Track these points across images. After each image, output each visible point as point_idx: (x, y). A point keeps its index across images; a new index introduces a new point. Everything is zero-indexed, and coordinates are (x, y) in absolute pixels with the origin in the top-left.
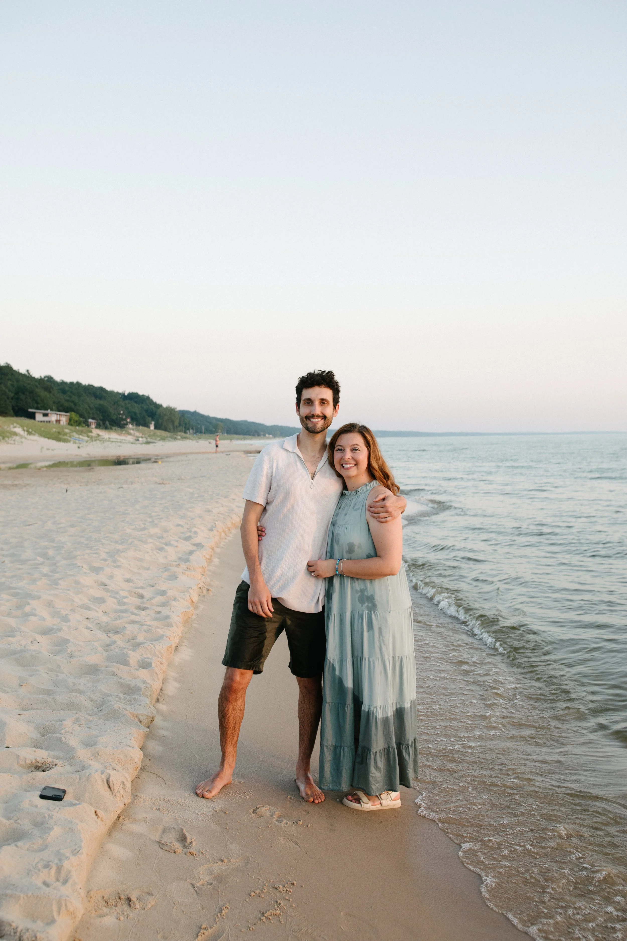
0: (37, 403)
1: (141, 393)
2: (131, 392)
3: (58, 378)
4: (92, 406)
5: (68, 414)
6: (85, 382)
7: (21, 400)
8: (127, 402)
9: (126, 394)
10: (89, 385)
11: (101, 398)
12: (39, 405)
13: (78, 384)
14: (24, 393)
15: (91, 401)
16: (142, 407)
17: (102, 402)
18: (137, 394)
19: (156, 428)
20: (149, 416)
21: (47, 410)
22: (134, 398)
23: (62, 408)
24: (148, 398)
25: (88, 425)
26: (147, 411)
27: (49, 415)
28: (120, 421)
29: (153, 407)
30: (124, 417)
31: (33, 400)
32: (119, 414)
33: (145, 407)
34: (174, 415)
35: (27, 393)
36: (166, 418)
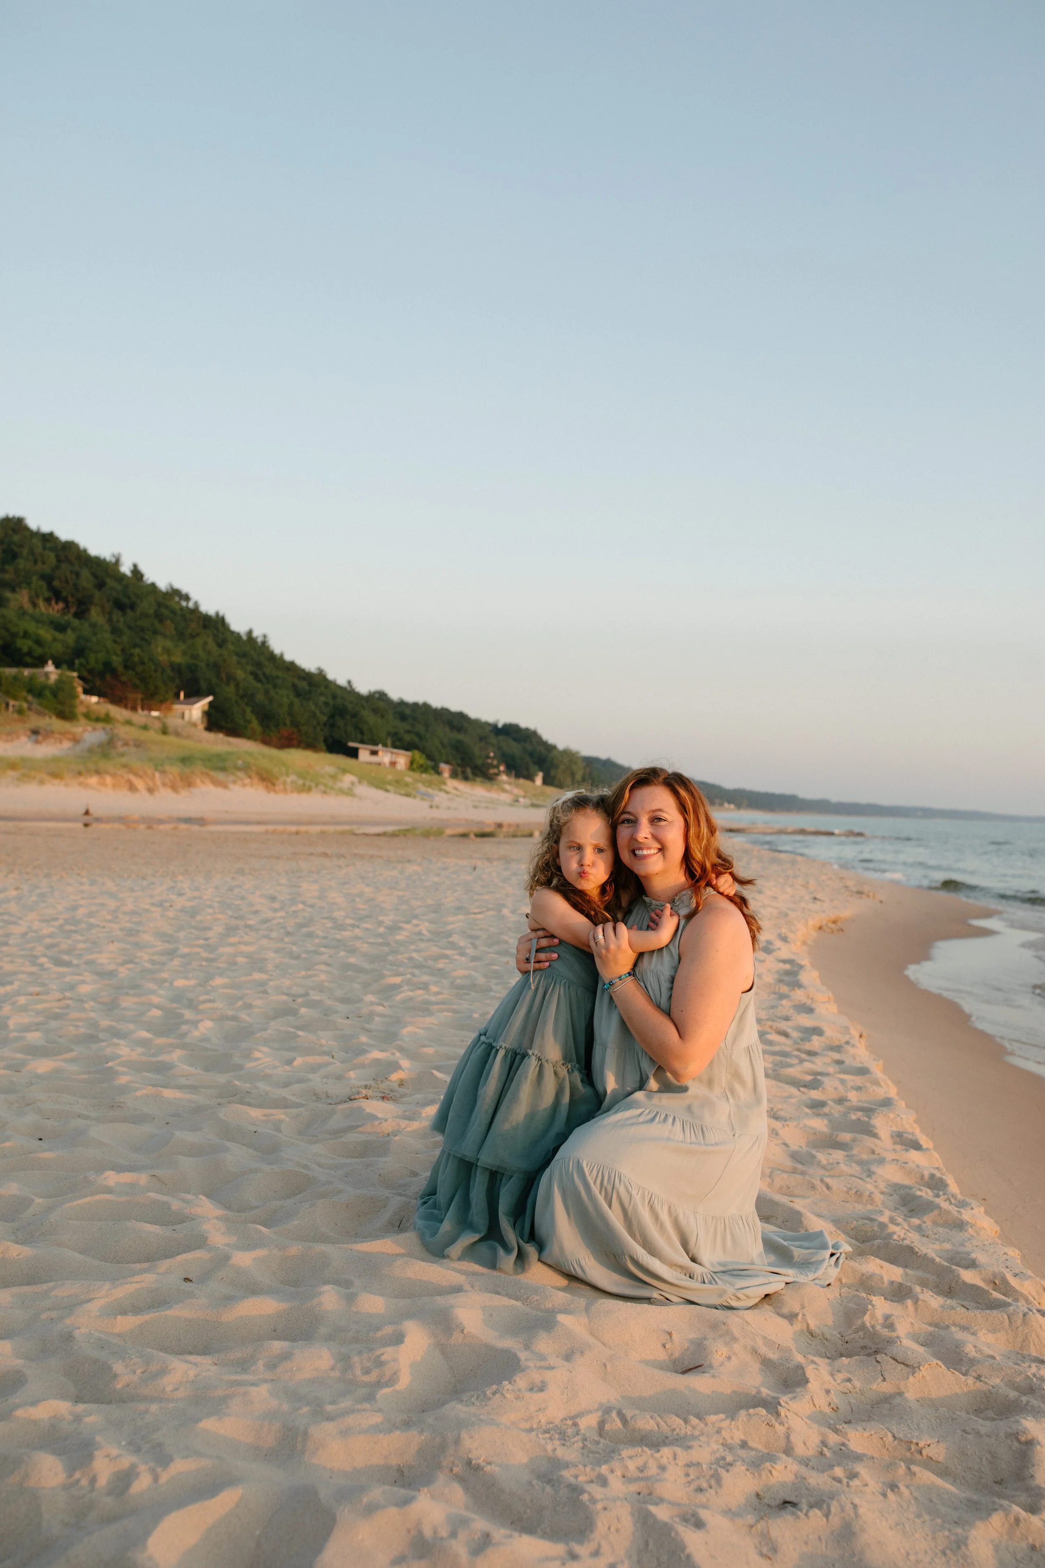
0: (362, 733)
1: (523, 724)
2: (508, 722)
3: (395, 695)
4: (446, 742)
5: (409, 753)
7: (339, 727)
8: (501, 738)
9: (500, 725)
11: (460, 729)
12: (365, 738)
13: (426, 706)
14: (343, 717)
15: (444, 733)
16: (524, 748)
17: (461, 737)
18: (517, 725)
19: (545, 782)
20: (535, 764)
21: (377, 744)
22: (511, 731)
23: (399, 743)
24: (535, 733)
25: (439, 773)
26: (531, 755)
27: (380, 753)
28: (488, 769)
29: (541, 748)
30: (495, 762)
31: (357, 728)
32: (488, 757)
33: (529, 747)
34: (576, 764)
35: (348, 717)
36: (562, 767)
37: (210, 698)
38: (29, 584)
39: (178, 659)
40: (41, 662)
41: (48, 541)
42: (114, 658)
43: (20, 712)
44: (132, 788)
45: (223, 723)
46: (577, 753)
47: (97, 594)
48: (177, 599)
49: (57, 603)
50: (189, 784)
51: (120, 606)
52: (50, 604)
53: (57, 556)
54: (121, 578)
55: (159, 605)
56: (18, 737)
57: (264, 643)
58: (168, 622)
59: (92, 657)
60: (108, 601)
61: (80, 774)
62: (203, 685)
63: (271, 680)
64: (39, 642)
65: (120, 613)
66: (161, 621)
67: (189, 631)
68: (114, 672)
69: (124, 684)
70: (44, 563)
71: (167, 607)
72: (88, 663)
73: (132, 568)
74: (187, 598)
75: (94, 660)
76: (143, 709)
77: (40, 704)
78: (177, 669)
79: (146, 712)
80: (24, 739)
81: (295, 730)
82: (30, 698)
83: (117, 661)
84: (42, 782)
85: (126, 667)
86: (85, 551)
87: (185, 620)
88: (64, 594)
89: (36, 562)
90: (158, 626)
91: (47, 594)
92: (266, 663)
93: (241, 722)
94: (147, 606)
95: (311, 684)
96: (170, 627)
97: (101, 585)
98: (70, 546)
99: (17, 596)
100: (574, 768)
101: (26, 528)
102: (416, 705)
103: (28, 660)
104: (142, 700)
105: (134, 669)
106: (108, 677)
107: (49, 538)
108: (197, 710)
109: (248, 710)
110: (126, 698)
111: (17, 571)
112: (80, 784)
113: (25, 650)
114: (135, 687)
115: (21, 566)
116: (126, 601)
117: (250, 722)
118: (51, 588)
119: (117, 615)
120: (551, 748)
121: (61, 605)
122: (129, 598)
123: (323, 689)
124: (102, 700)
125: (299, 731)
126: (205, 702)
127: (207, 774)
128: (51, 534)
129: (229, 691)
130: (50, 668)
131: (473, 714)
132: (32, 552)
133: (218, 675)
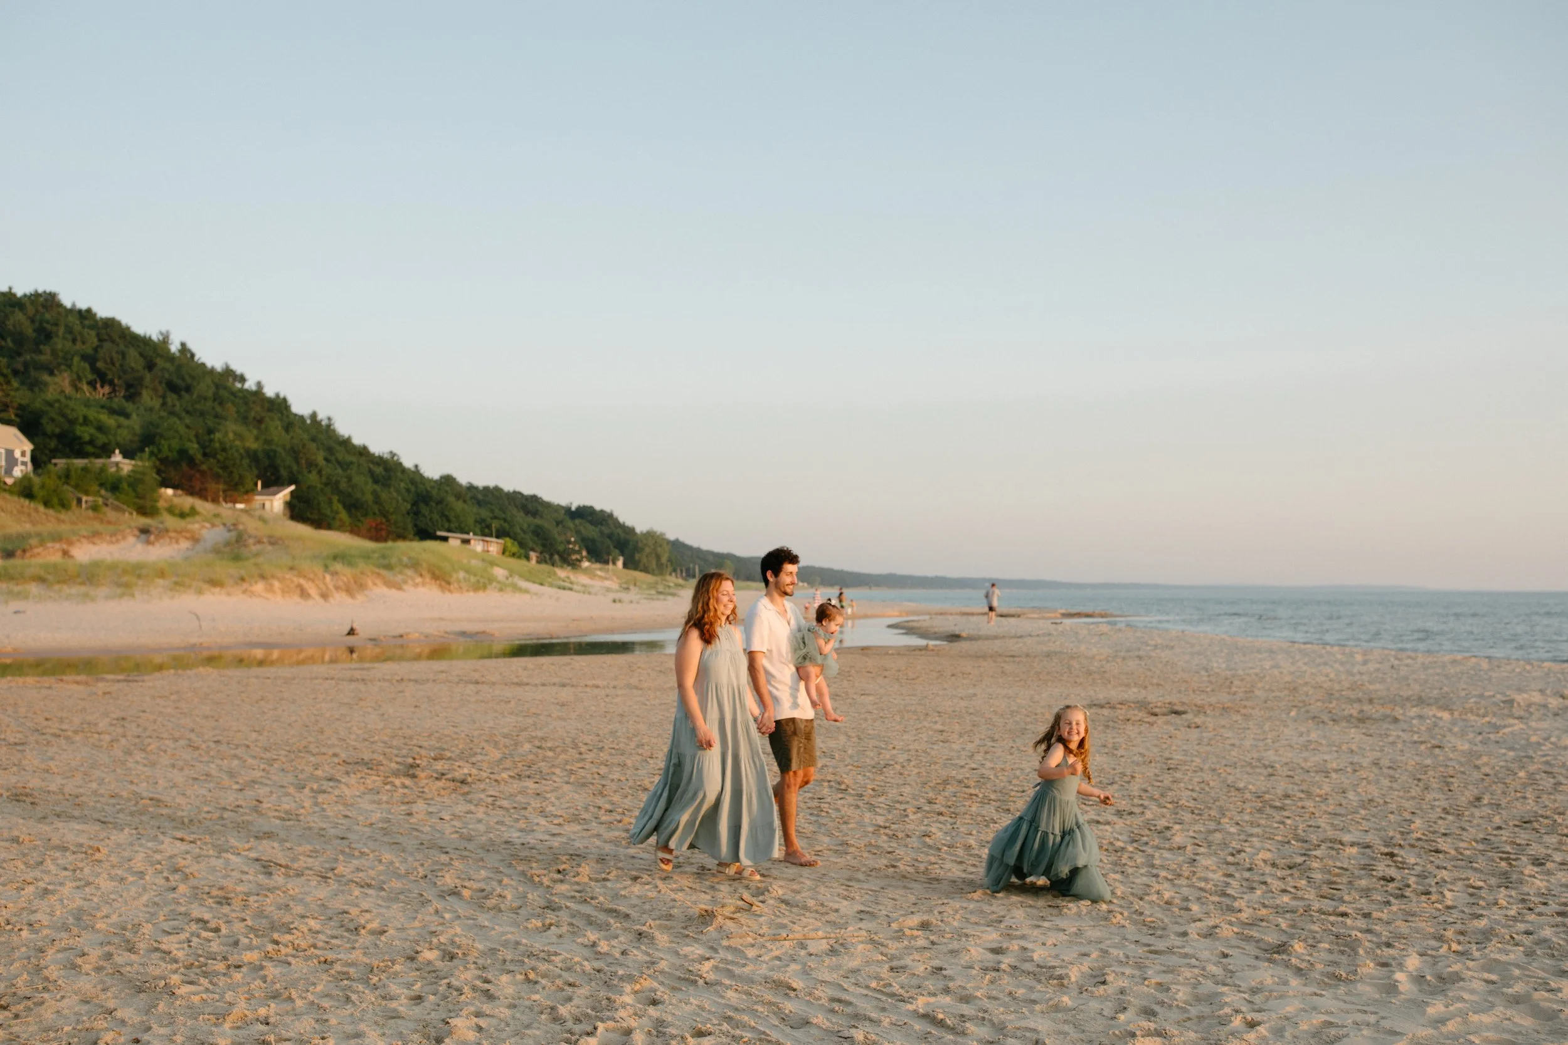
0: (449, 521)
1: (598, 507)
2: (581, 505)
3: (463, 479)
4: (525, 526)
5: (500, 541)
6: (508, 487)
7: (424, 516)
8: (577, 521)
9: (573, 508)
10: (515, 492)
11: (535, 514)
12: (453, 526)
13: (497, 489)
14: (427, 504)
15: (520, 518)
16: (601, 532)
17: (538, 521)
18: (591, 507)
19: (625, 566)
20: (615, 547)
21: (468, 533)
22: (585, 514)
23: (485, 530)
24: (611, 515)
25: (528, 558)
26: (610, 537)
27: (472, 542)
28: (569, 555)
29: (619, 531)
30: (577, 548)
31: (443, 515)
32: (569, 542)
33: (606, 531)
34: (661, 546)
35: (433, 504)
36: (647, 550)
37: (293, 487)
38: (69, 366)
39: (253, 445)
40: (106, 451)
41: (86, 318)
42: (188, 445)
43: (95, 508)
44: (304, 594)
45: (308, 515)
46: (662, 534)
47: (148, 377)
48: (231, 379)
49: (102, 387)
50: (362, 587)
51: (172, 387)
52: (95, 388)
53: (98, 335)
54: (171, 358)
55: (217, 386)
56: (124, 538)
57: (329, 426)
58: (229, 405)
59: (165, 444)
60: (160, 383)
61: (243, 579)
62: (284, 473)
63: (345, 466)
64: (100, 428)
65: (175, 396)
66: (221, 404)
67: (253, 414)
68: (191, 462)
69: (203, 473)
70: (84, 343)
71: (225, 388)
72: (160, 451)
73: (179, 347)
74: (242, 379)
75: (168, 447)
76: (226, 502)
77: (117, 499)
78: (253, 457)
79: (230, 505)
80: (131, 540)
81: (384, 520)
82: (103, 492)
83: (193, 448)
84: (200, 592)
85: (205, 455)
86: (128, 328)
87: (246, 403)
88: (110, 377)
89: (74, 341)
90: (219, 409)
91: (91, 377)
92: (338, 448)
93: (328, 512)
94: (204, 388)
95: (387, 469)
96: (231, 409)
97: (150, 366)
98: (111, 324)
99: (56, 379)
100: (659, 550)
101: (60, 305)
102: (486, 489)
103: (90, 449)
104: (224, 491)
105: (214, 457)
106: (184, 466)
107: (86, 316)
108: (277, 501)
109: (335, 498)
110: (206, 489)
111: (54, 352)
112: (244, 592)
113: (87, 438)
114: (217, 477)
115: (59, 346)
116: (179, 382)
117: (337, 513)
118: (95, 370)
119: (171, 398)
120: (631, 531)
121: (107, 389)
122: (183, 379)
123: (399, 474)
124: (179, 492)
125: (388, 521)
126: (285, 493)
127: (379, 574)
128: (89, 311)
129: (313, 478)
130: (118, 457)
131: (546, 497)
132: (69, 330)
133: (297, 460)
